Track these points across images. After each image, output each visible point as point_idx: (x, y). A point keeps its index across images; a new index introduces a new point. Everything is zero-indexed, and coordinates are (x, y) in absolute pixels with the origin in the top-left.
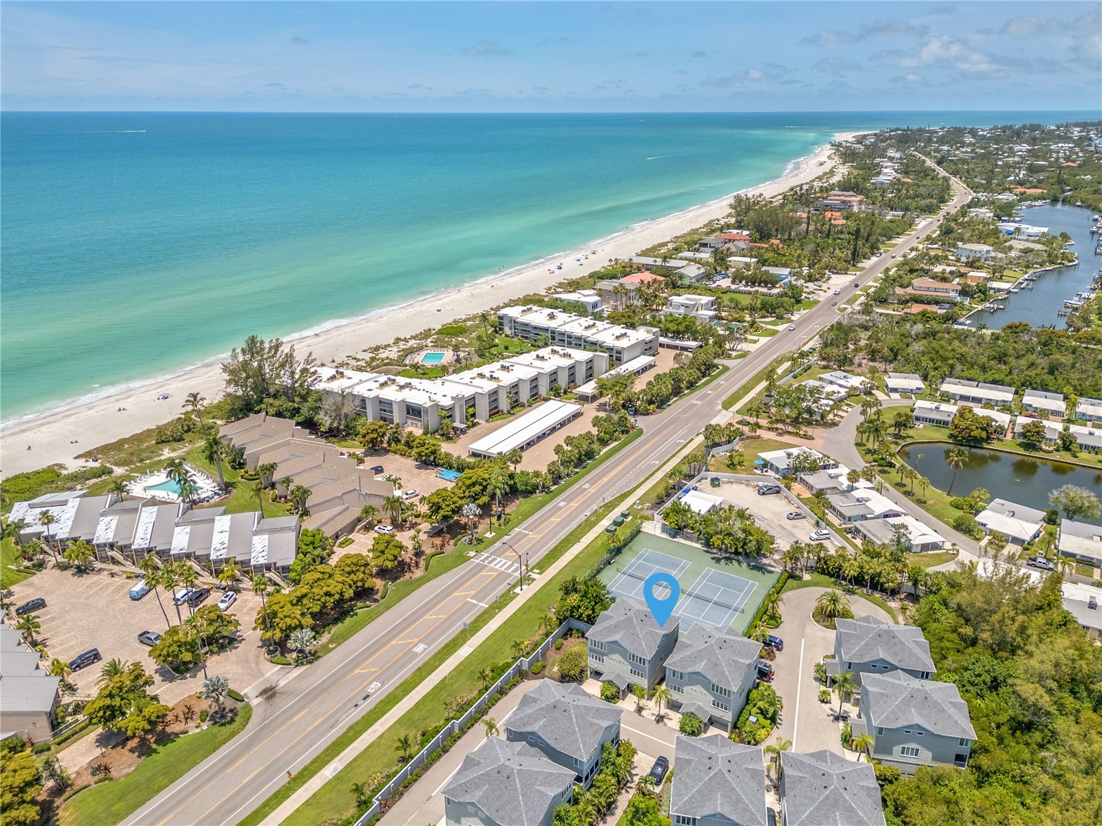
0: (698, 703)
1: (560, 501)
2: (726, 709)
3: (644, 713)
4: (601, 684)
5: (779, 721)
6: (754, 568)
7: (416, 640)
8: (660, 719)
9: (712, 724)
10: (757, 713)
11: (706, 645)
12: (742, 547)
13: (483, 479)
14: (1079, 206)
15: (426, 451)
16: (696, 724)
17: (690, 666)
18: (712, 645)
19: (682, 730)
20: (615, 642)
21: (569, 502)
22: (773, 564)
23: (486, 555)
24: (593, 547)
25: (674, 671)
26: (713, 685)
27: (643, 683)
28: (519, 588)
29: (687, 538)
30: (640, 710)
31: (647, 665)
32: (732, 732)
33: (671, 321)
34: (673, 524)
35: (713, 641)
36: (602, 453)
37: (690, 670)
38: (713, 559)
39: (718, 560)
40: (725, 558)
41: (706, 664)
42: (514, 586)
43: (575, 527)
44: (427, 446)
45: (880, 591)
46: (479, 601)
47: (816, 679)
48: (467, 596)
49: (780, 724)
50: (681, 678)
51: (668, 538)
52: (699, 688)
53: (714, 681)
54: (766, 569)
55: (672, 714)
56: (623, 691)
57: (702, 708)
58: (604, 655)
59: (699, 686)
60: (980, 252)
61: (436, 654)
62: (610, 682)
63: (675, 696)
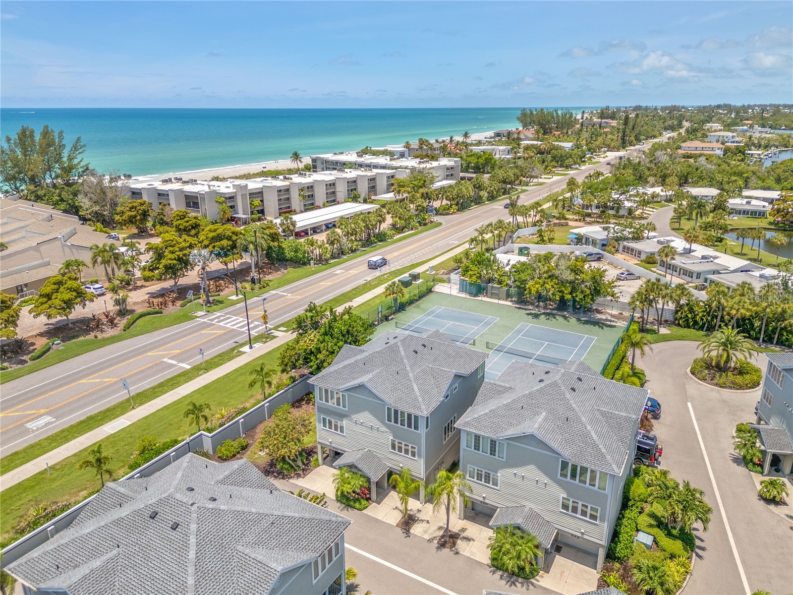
0: (529, 505)
1: (338, 270)
2: (593, 517)
3: (417, 529)
4: (337, 472)
5: (698, 542)
6: (586, 322)
7: (43, 411)
8: (449, 540)
9: (558, 549)
10: (651, 526)
11: (542, 385)
12: (571, 293)
13: (233, 233)
14: (783, 129)
15: (184, 224)
16: (527, 553)
17: (511, 425)
18: (555, 384)
19: (497, 564)
20: (361, 387)
21: (347, 270)
22: (609, 318)
23: (219, 314)
24: (369, 305)
25: (477, 438)
26: (564, 465)
27: (418, 467)
28: (248, 346)
29: (492, 296)
30: (408, 521)
31: (422, 431)
32: (607, 570)
33: (471, 156)
34: (474, 277)
35: (556, 377)
36: (395, 238)
37: (511, 432)
38: (528, 314)
39: (536, 316)
40: (544, 314)
41: (545, 419)
42: (243, 345)
43: (350, 289)
44: (187, 219)
45: (777, 343)
46: (180, 362)
47: (736, 460)
48: (164, 356)
49: (703, 549)
50: (493, 452)
51: (468, 297)
52: (531, 472)
53: (567, 453)
54: (603, 324)
55: (473, 529)
56: (378, 484)
57: (538, 516)
58: (342, 416)
59: (532, 467)
60: (727, 137)
61: (62, 431)
62: (352, 467)
63: (481, 493)
